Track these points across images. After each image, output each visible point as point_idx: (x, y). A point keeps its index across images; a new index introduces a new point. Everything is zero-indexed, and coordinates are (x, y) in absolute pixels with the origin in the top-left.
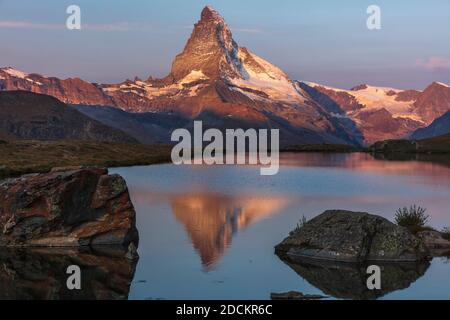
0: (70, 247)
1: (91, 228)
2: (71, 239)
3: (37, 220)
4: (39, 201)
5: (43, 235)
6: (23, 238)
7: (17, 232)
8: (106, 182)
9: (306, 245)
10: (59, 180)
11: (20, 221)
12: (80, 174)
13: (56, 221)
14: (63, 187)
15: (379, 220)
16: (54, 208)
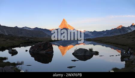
0: (44, 53)
1: (47, 50)
2: (44, 52)
3: (40, 49)
4: (40, 46)
5: (41, 51)
6: (38, 51)
7: (37, 51)
8: (49, 44)
9: (76, 53)
10: (43, 43)
11: (38, 49)
12: (46, 43)
13: (43, 49)
14: (43, 45)
15: (87, 50)
16: (42, 47)
